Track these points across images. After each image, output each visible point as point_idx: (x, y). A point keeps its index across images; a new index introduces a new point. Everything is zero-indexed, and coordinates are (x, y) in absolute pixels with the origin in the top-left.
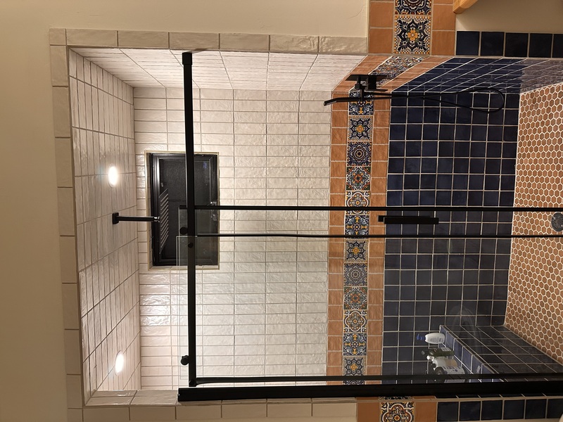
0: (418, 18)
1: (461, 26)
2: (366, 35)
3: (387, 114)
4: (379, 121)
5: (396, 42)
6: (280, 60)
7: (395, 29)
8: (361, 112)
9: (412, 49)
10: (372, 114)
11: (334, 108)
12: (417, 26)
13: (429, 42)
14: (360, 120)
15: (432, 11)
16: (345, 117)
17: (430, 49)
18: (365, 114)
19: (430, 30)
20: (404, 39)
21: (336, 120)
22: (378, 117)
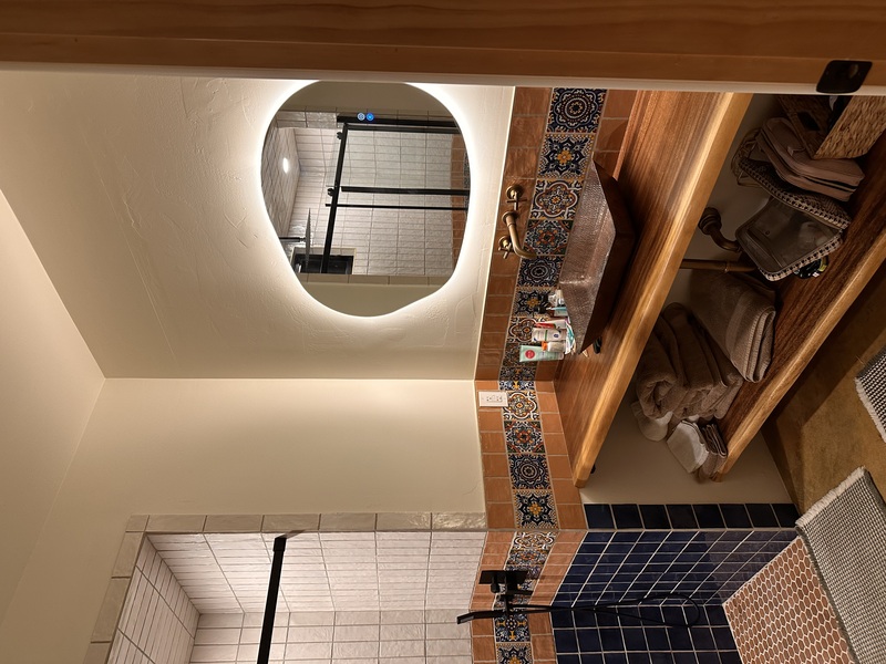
0: (539, 492)
1: (587, 500)
2: (484, 511)
3: (550, 639)
4: (539, 652)
5: (518, 517)
6: (390, 544)
7: (515, 504)
8: (513, 637)
9: (537, 523)
10: (529, 640)
11: (474, 631)
12: (538, 500)
13: (555, 515)
14: (513, 649)
15: (551, 485)
16: (491, 645)
17: (558, 522)
18: (519, 640)
19: (554, 503)
20: (526, 513)
21: (479, 650)
22: (538, 644)
